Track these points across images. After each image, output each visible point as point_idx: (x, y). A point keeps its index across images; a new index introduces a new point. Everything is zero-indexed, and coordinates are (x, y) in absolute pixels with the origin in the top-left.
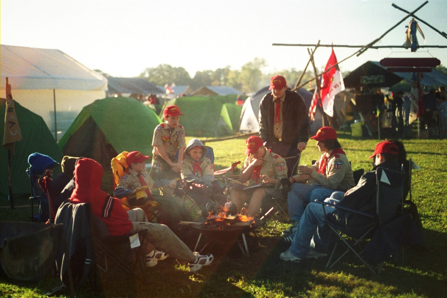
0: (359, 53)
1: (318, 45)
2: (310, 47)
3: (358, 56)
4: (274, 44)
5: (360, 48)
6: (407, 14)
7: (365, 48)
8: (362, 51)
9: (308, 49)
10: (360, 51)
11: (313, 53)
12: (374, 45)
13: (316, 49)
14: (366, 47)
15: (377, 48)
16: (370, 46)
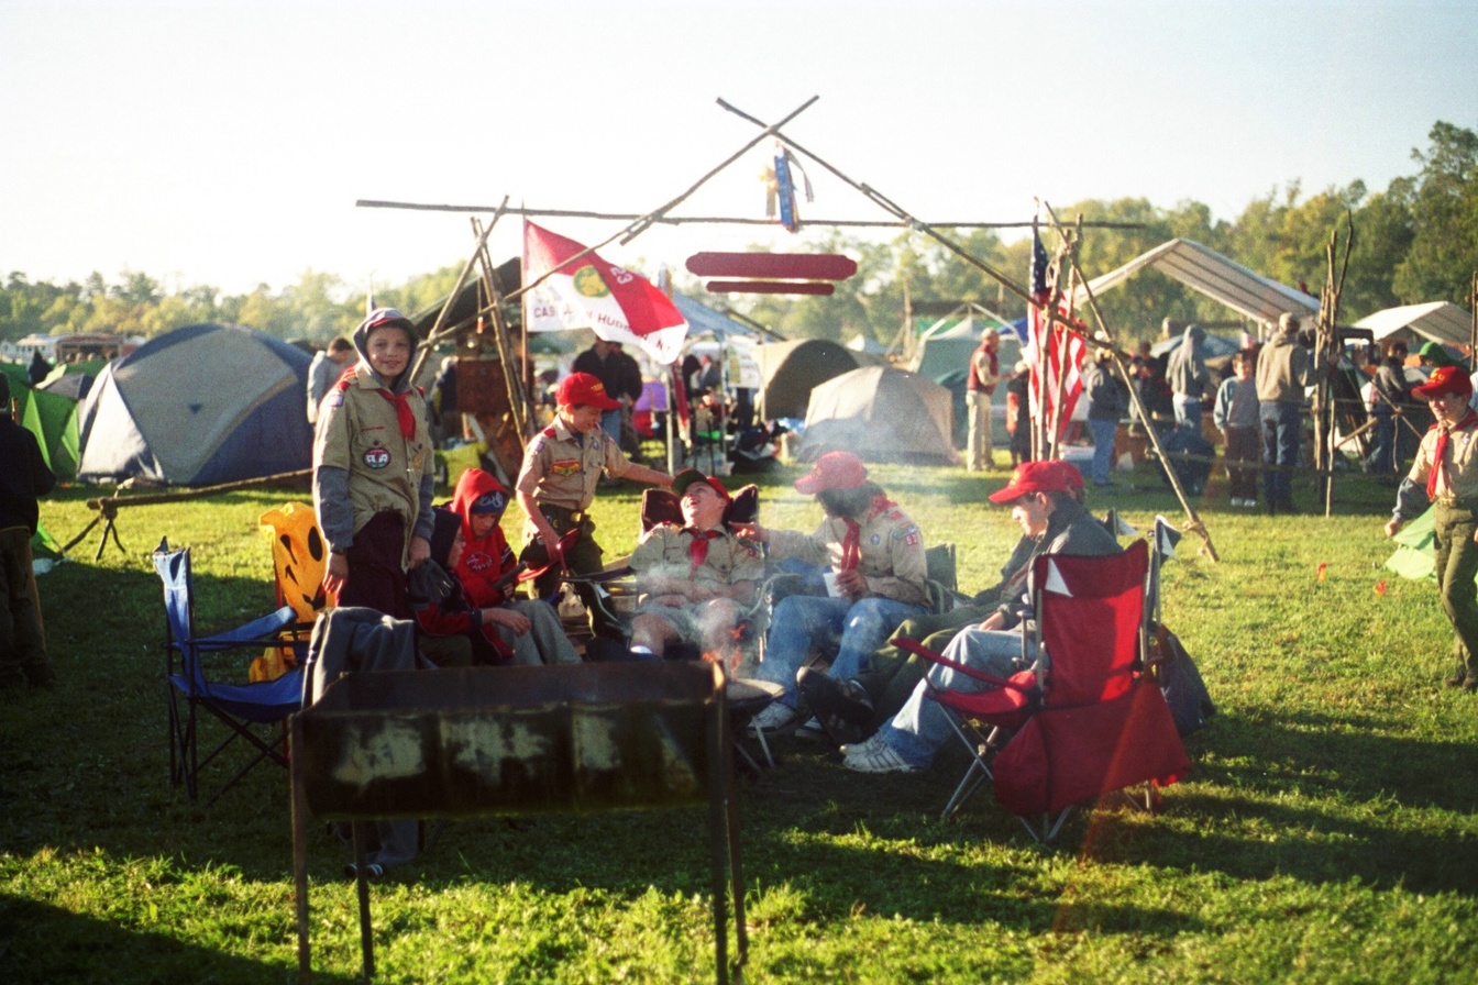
0: (626, 235)
1: (503, 210)
2: (477, 215)
3: (623, 242)
4: (361, 203)
5: (629, 222)
6: (760, 131)
7: (643, 223)
8: (634, 229)
9: (472, 219)
10: (628, 230)
11: (486, 235)
12: (667, 215)
13: (496, 219)
14: (646, 218)
15: (677, 221)
16: (658, 216)
